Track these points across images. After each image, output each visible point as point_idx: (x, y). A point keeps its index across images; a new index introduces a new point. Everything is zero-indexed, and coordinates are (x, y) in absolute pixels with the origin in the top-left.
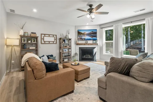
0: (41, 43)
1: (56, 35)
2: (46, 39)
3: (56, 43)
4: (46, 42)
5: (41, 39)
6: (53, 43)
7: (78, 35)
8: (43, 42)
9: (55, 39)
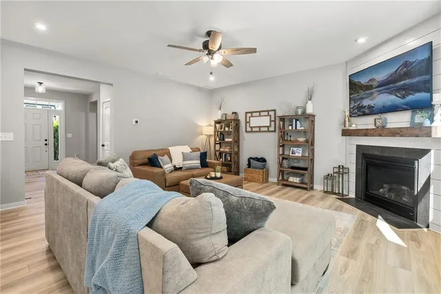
0: (246, 131)
1: (275, 111)
2: (255, 122)
3: (275, 131)
4: (254, 130)
5: (246, 122)
6: (268, 131)
7: (350, 94)
8: (249, 129)
9: (271, 121)
